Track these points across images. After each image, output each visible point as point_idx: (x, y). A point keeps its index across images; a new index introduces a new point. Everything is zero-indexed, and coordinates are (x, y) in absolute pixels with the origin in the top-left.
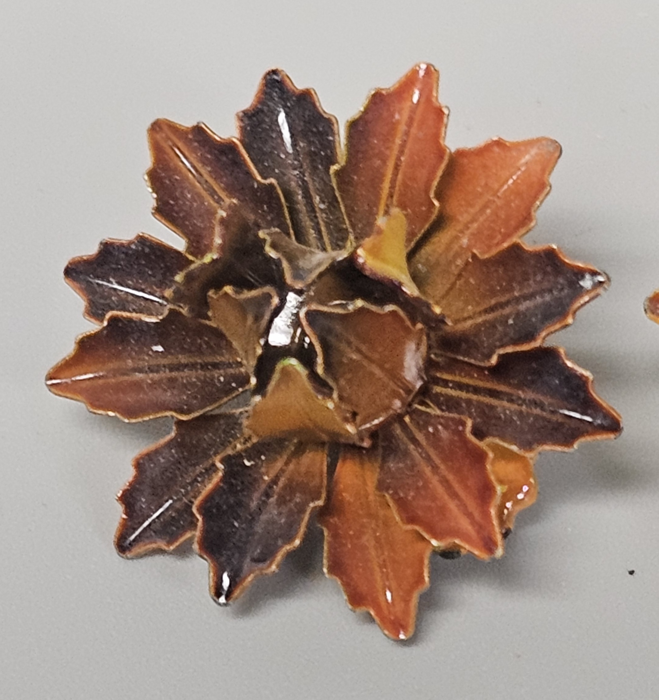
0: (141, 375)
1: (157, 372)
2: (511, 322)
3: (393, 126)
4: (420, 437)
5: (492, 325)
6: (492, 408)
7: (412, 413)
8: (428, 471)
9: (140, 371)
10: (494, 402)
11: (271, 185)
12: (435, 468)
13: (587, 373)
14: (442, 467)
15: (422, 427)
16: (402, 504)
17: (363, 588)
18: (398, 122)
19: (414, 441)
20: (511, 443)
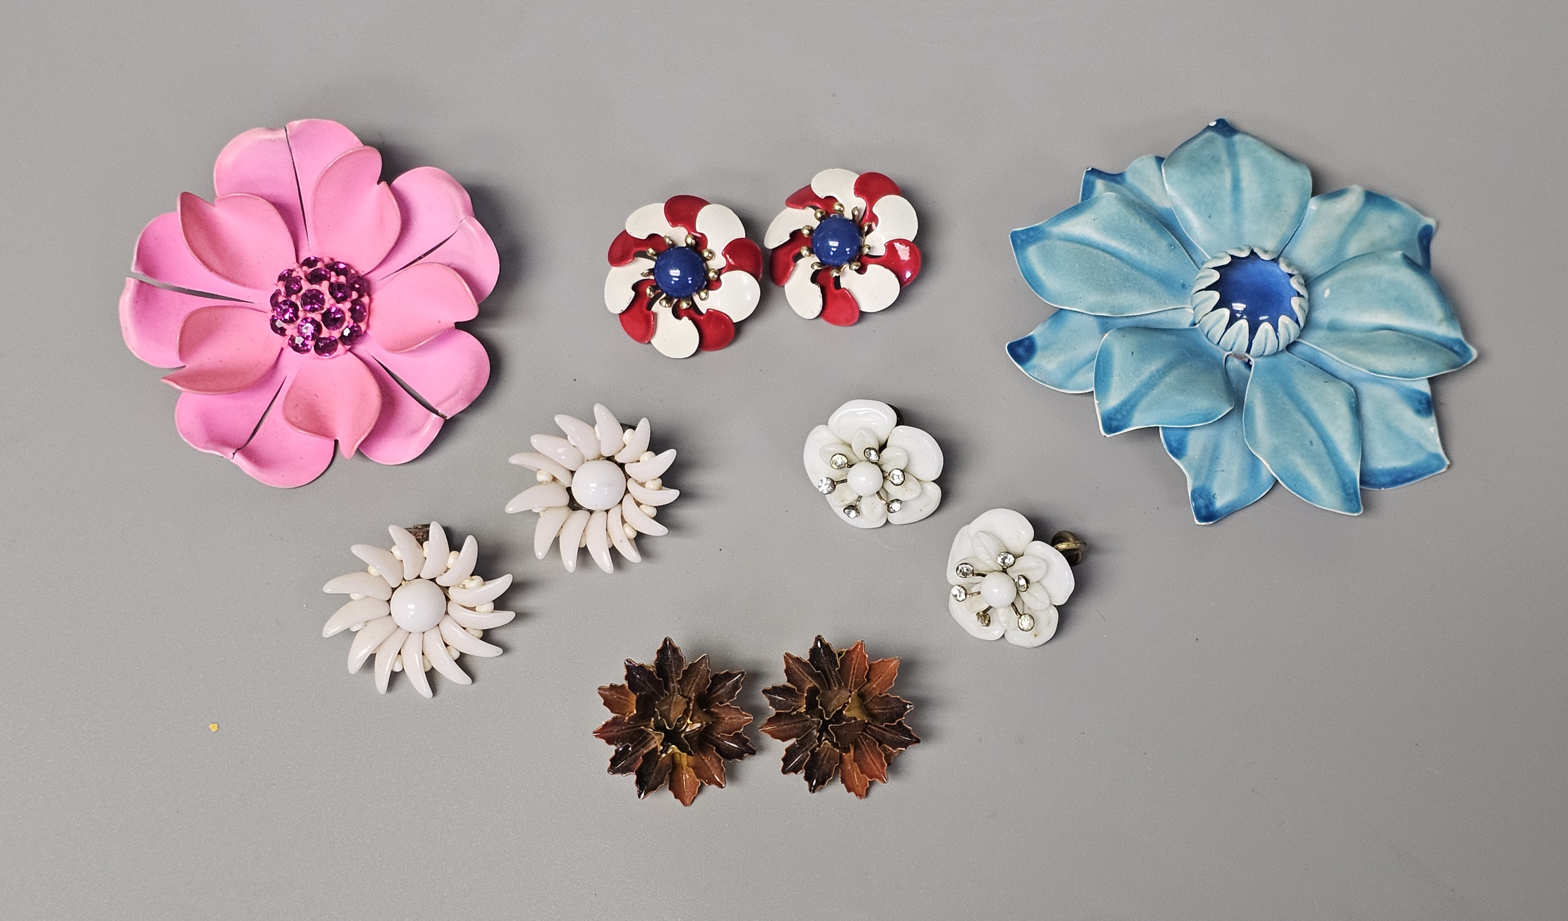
0: (786, 726)
1: (790, 725)
2: (888, 715)
3: (853, 659)
4: (865, 743)
5: (883, 714)
6: (884, 734)
7: (863, 735)
8: (867, 755)
9: (785, 725)
10: (884, 732)
11: (819, 673)
12: (869, 755)
13: (910, 728)
14: (871, 754)
15: (865, 740)
16: (860, 767)
17: (851, 786)
18: (854, 658)
19: (863, 743)
20: (890, 747)
